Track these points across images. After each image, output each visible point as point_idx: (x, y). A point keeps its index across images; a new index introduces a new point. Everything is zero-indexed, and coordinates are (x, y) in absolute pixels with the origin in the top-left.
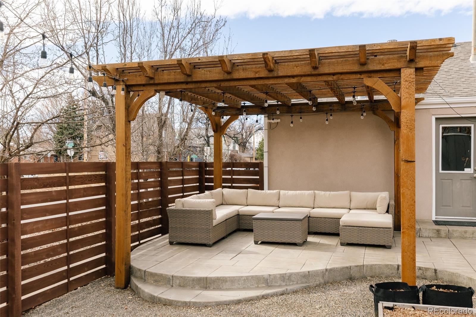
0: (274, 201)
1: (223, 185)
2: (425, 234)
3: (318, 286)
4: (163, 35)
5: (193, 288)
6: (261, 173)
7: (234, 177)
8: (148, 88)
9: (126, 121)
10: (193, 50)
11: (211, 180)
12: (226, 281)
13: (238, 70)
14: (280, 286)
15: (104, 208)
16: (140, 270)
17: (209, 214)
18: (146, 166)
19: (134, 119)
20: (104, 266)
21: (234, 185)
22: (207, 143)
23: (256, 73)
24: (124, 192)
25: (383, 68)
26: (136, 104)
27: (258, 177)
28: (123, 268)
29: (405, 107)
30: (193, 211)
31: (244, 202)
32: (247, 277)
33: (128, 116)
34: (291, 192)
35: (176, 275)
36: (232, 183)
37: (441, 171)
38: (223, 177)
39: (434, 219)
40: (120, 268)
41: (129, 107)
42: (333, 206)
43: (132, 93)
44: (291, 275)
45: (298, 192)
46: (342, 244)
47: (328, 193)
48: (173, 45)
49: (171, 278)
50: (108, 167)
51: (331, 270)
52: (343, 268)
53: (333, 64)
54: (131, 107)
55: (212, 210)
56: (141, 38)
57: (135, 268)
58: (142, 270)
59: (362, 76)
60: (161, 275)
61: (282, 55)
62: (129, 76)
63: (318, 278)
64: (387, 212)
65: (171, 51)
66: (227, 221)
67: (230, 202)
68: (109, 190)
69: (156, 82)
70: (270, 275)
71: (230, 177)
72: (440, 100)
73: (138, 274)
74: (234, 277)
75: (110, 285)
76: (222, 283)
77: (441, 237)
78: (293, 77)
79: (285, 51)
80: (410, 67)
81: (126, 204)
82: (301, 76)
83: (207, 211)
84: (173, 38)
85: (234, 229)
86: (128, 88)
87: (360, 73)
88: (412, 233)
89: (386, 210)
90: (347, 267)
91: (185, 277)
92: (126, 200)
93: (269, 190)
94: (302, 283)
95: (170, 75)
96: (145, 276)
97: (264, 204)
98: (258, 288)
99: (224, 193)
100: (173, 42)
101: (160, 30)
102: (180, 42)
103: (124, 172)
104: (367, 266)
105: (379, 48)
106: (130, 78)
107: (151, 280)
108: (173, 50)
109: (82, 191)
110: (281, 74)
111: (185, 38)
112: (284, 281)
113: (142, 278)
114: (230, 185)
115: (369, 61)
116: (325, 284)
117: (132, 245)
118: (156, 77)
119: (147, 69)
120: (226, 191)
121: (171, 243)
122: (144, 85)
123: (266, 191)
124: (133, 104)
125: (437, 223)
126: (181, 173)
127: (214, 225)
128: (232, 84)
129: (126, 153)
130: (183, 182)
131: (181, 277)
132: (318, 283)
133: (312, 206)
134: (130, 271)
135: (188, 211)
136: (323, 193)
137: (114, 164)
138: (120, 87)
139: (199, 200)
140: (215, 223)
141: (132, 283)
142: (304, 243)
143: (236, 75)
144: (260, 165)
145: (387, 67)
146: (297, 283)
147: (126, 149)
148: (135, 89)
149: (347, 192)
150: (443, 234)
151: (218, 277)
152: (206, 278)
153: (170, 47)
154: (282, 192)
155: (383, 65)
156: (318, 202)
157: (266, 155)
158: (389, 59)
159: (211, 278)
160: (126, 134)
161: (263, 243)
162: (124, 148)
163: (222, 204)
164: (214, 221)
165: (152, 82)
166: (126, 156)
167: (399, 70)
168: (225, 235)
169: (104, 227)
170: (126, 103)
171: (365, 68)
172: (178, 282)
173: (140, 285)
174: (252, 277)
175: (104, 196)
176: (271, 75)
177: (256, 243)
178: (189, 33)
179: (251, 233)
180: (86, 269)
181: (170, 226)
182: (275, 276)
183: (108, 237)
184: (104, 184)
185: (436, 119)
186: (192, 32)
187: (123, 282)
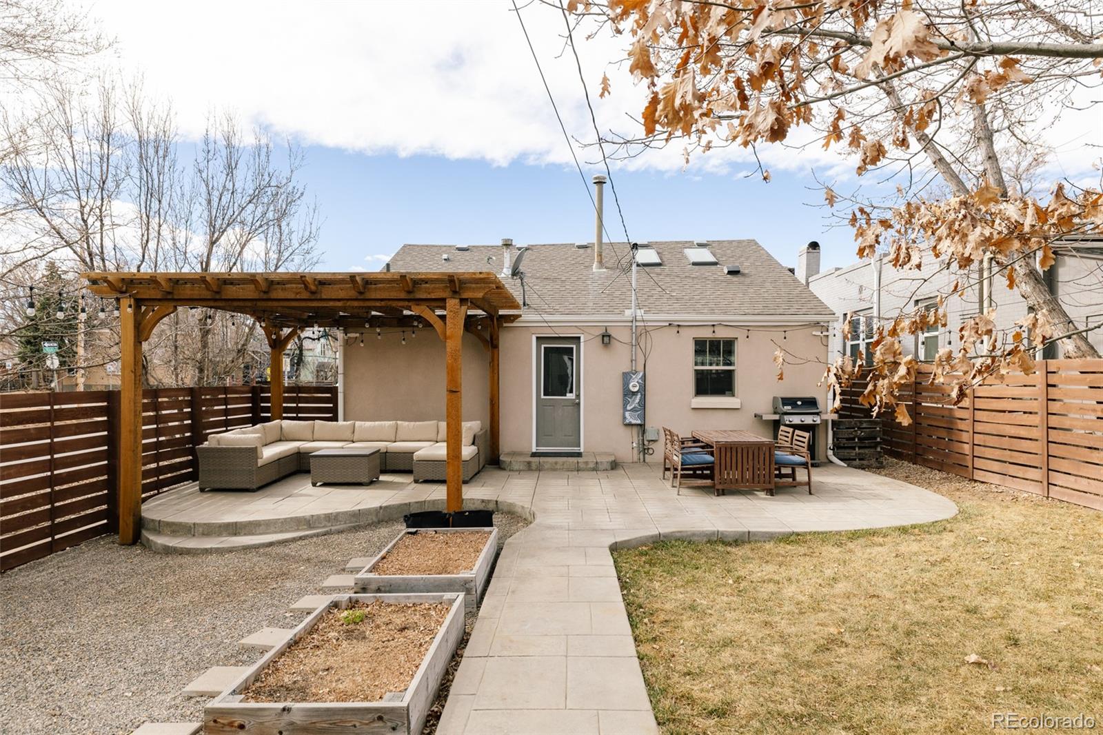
0: (348, 435)
1: (284, 415)
2: (516, 467)
3: (369, 525)
4: (209, 202)
5: (220, 535)
6: (334, 400)
7: (300, 405)
8: (166, 303)
9: (135, 342)
10: (254, 227)
11: (267, 410)
12: (260, 525)
13: (276, 289)
14: (324, 527)
15: (106, 448)
16: (153, 520)
17: (252, 452)
18: (169, 394)
19: (146, 340)
20: (105, 521)
21: (299, 415)
22: (299, 348)
23: (297, 294)
24: (133, 428)
25: (429, 297)
26: (149, 322)
27: (331, 405)
28: (130, 520)
29: (450, 338)
30: (232, 449)
31: (310, 437)
32: (285, 519)
33: (138, 336)
34: (368, 424)
35: (198, 522)
36: (297, 414)
37: (543, 397)
38: (284, 405)
39: (534, 450)
40: (125, 522)
41: (140, 324)
42: (418, 439)
43: (143, 308)
44: (338, 514)
45: (377, 423)
46: (416, 481)
47: (412, 423)
48: (223, 219)
49: (192, 526)
50: (111, 397)
51: (386, 507)
52: (401, 505)
53: (380, 289)
54: (142, 325)
55: (256, 448)
56: (176, 201)
57: (146, 518)
58: (156, 521)
59: (410, 304)
60: (180, 525)
61: (325, 277)
62: (140, 288)
63: (370, 517)
64: (473, 444)
65: (221, 228)
66: (280, 461)
67: (291, 438)
68: (112, 426)
69: (175, 297)
70: (312, 516)
71: (295, 405)
72: (538, 318)
73: (151, 526)
74: (269, 520)
75: (113, 542)
76: (255, 528)
77: (532, 470)
78: (339, 300)
79: (328, 273)
80: (454, 298)
81: (135, 441)
82: (348, 300)
83: (250, 449)
84: (223, 210)
85: (292, 471)
86: (138, 302)
87: (409, 300)
88: (456, 463)
89: (471, 442)
90: (406, 504)
91: (209, 524)
92: (135, 438)
93: (344, 421)
94: (351, 523)
95: (193, 290)
96: (160, 527)
97: (335, 439)
98: (298, 530)
99: (283, 426)
100: (224, 215)
101: (205, 195)
102: (236, 214)
103: (132, 404)
104: (429, 501)
105: (423, 277)
106: (142, 291)
107: (167, 530)
108: (224, 226)
109: (73, 428)
110: (324, 297)
111: (243, 209)
112: (329, 521)
113: (155, 530)
114: (295, 415)
115: (415, 289)
116: (379, 522)
117: (143, 496)
118: (175, 292)
119: (163, 283)
120: (285, 423)
121: (202, 490)
122: (159, 300)
123: (341, 422)
124: (146, 321)
125: (534, 455)
126: (224, 402)
127: (259, 465)
128: (270, 304)
129: (135, 380)
130: (226, 412)
131: (205, 524)
132: (370, 522)
133: (394, 439)
134: (140, 524)
135: (225, 449)
136: (407, 423)
137: (119, 392)
138: (126, 302)
139: (243, 436)
140: (260, 462)
141: (143, 537)
142: (371, 483)
143: (274, 295)
144: (334, 391)
145: (433, 296)
146: (345, 523)
147: (135, 376)
148: (147, 303)
149: (435, 421)
150: (534, 466)
151: (250, 521)
152: (236, 523)
153: (219, 221)
154: (358, 423)
155: (429, 294)
156: (401, 435)
157: (340, 378)
158: (435, 288)
159: (241, 523)
160: (135, 358)
161: (325, 485)
162: (133, 374)
163: (280, 440)
164: (259, 460)
165: (170, 297)
166: (135, 384)
167: (444, 300)
168: (277, 477)
169: (105, 472)
170: (135, 320)
171: (411, 296)
172: (201, 530)
173: (152, 537)
174: (291, 519)
175: (106, 433)
176: (313, 298)
177: (314, 485)
178: (250, 202)
179: (307, 475)
180: (78, 525)
181: (200, 469)
182: (318, 516)
183: (112, 484)
184: (105, 418)
185: (537, 338)
186: (254, 201)
187: (131, 536)
